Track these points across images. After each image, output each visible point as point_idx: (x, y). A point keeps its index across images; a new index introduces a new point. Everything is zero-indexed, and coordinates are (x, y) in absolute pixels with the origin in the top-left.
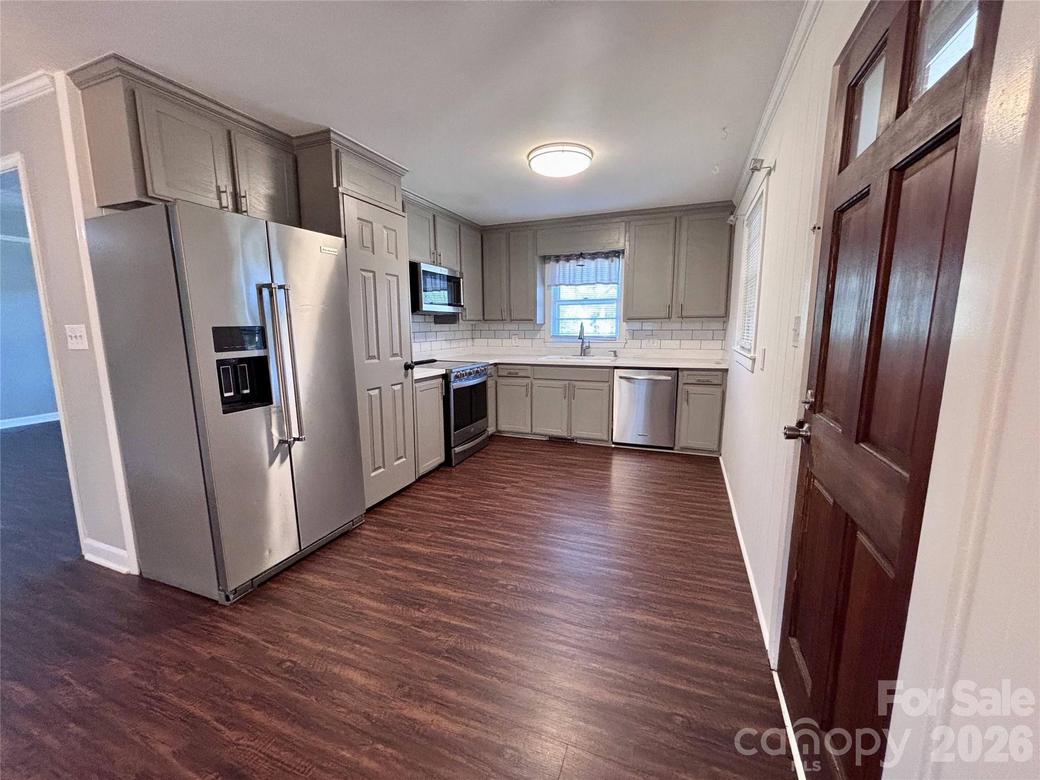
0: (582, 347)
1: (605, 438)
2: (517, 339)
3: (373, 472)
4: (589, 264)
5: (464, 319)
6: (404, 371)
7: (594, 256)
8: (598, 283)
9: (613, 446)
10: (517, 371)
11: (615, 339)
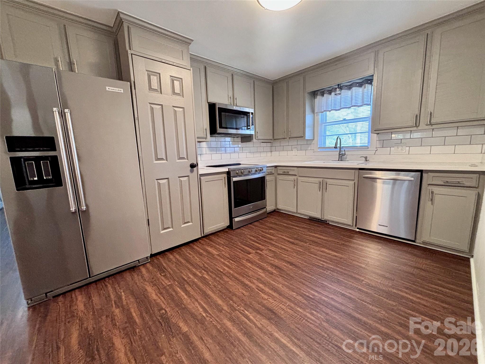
0: (340, 154)
1: (350, 223)
2: (296, 151)
3: (163, 230)
4: (346, 93)
5: (257, 138)
6: (190, 168)
7: (350, 87)
8: (352, 106)
9: (358, 230)
10: (289, 171)
11: (367, 148)
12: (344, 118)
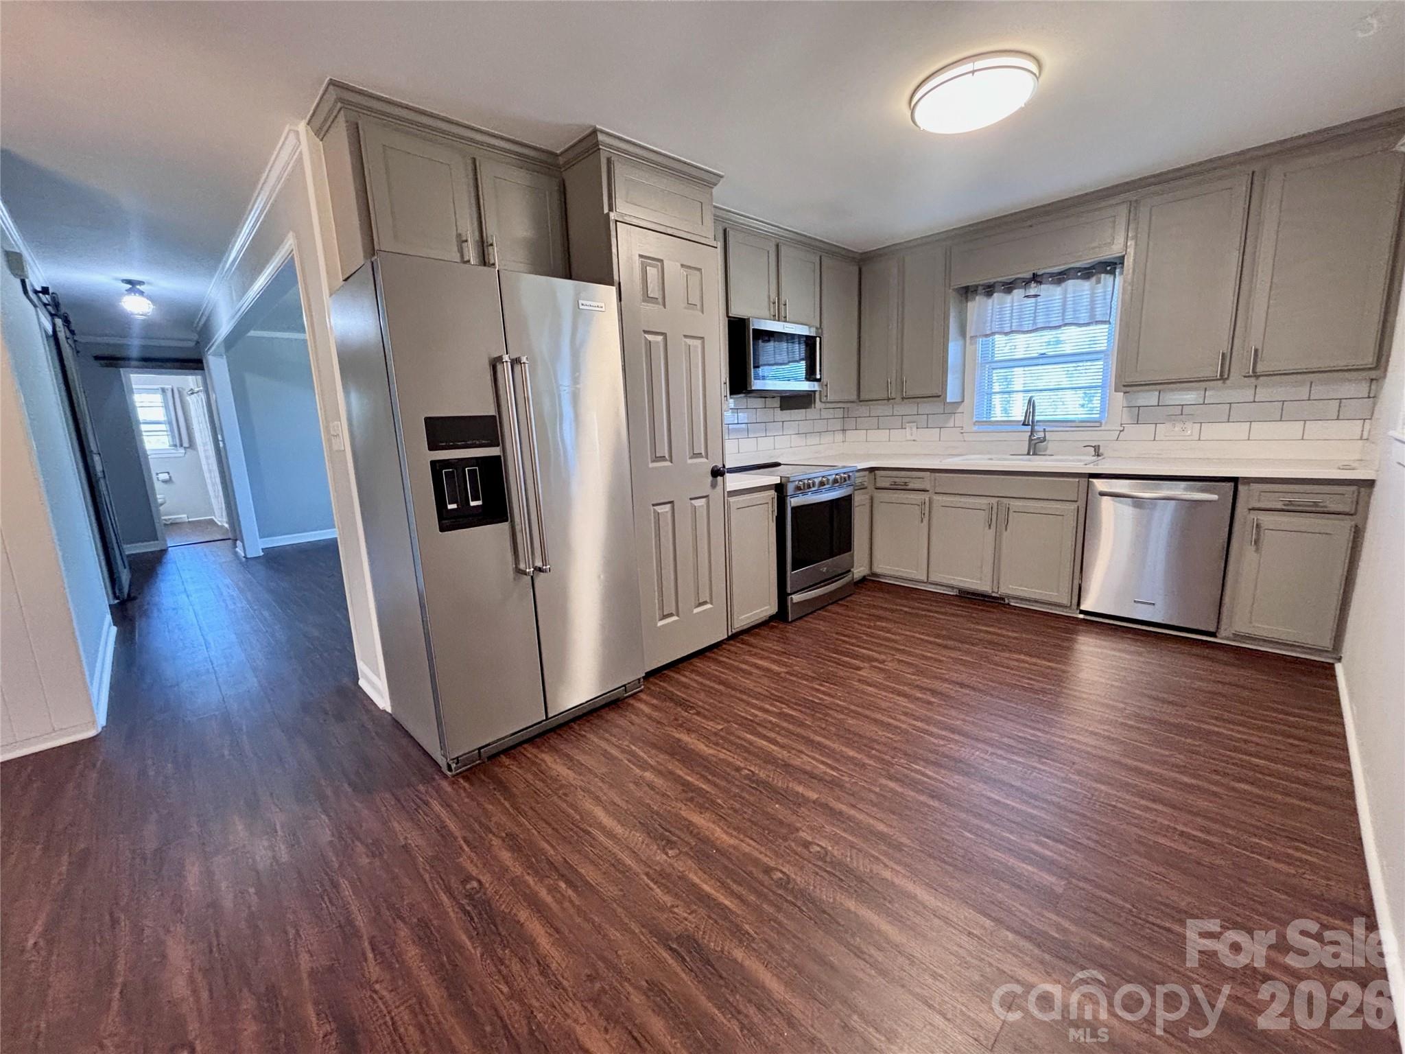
0: (1030, 440)
1: (1065, 601)
2: (915, 429)
3: (661, 620)
4: (1051, 294)
5: (824, 399)
6: (710, 478)
7: (1060, 277)
8: (1066, 325)
9: (1081, 616)
10: (907, 480)
11: (1097, 424)
12: (1043, 352)
